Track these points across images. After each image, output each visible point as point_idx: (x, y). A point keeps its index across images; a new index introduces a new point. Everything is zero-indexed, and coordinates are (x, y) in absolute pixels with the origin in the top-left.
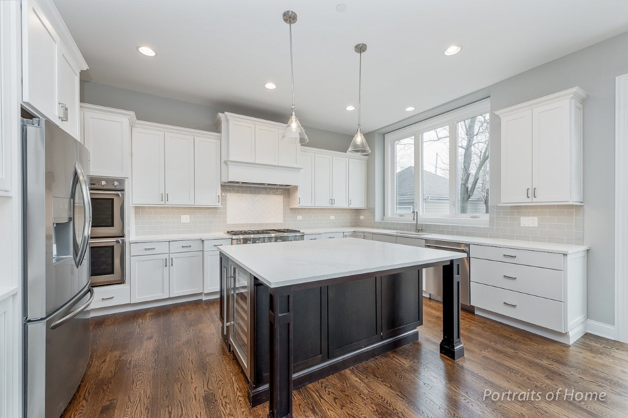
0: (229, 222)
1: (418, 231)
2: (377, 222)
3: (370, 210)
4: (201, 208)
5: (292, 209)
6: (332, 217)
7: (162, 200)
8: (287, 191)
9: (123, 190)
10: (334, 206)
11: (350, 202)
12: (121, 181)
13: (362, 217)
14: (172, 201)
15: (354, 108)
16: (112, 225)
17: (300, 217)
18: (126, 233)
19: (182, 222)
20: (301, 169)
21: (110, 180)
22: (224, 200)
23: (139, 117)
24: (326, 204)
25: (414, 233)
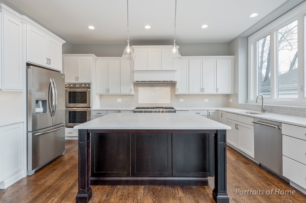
0: (139, 102)
1: (264, 111)
2: (239, 104)
3: (235, 95)
4: (126, 95)
5: (176, 95)
6: (206, 100)
7: (107, 92)
8: (172, 84)
9: (90, 88)
10: (203, 92)
11: (217, 90)
12: (89, 84)
13: (231, 100)
14: (111, 92)
15: (207, 26)
16: (86, 103)
17: (181, 100)
18: (91, 106)
19: (118, 102)
20: (175, 70)
21: (85, 84)
22: (136, 91)
23: (98, 55)
24: (198, 92)
25: (260, 112)
